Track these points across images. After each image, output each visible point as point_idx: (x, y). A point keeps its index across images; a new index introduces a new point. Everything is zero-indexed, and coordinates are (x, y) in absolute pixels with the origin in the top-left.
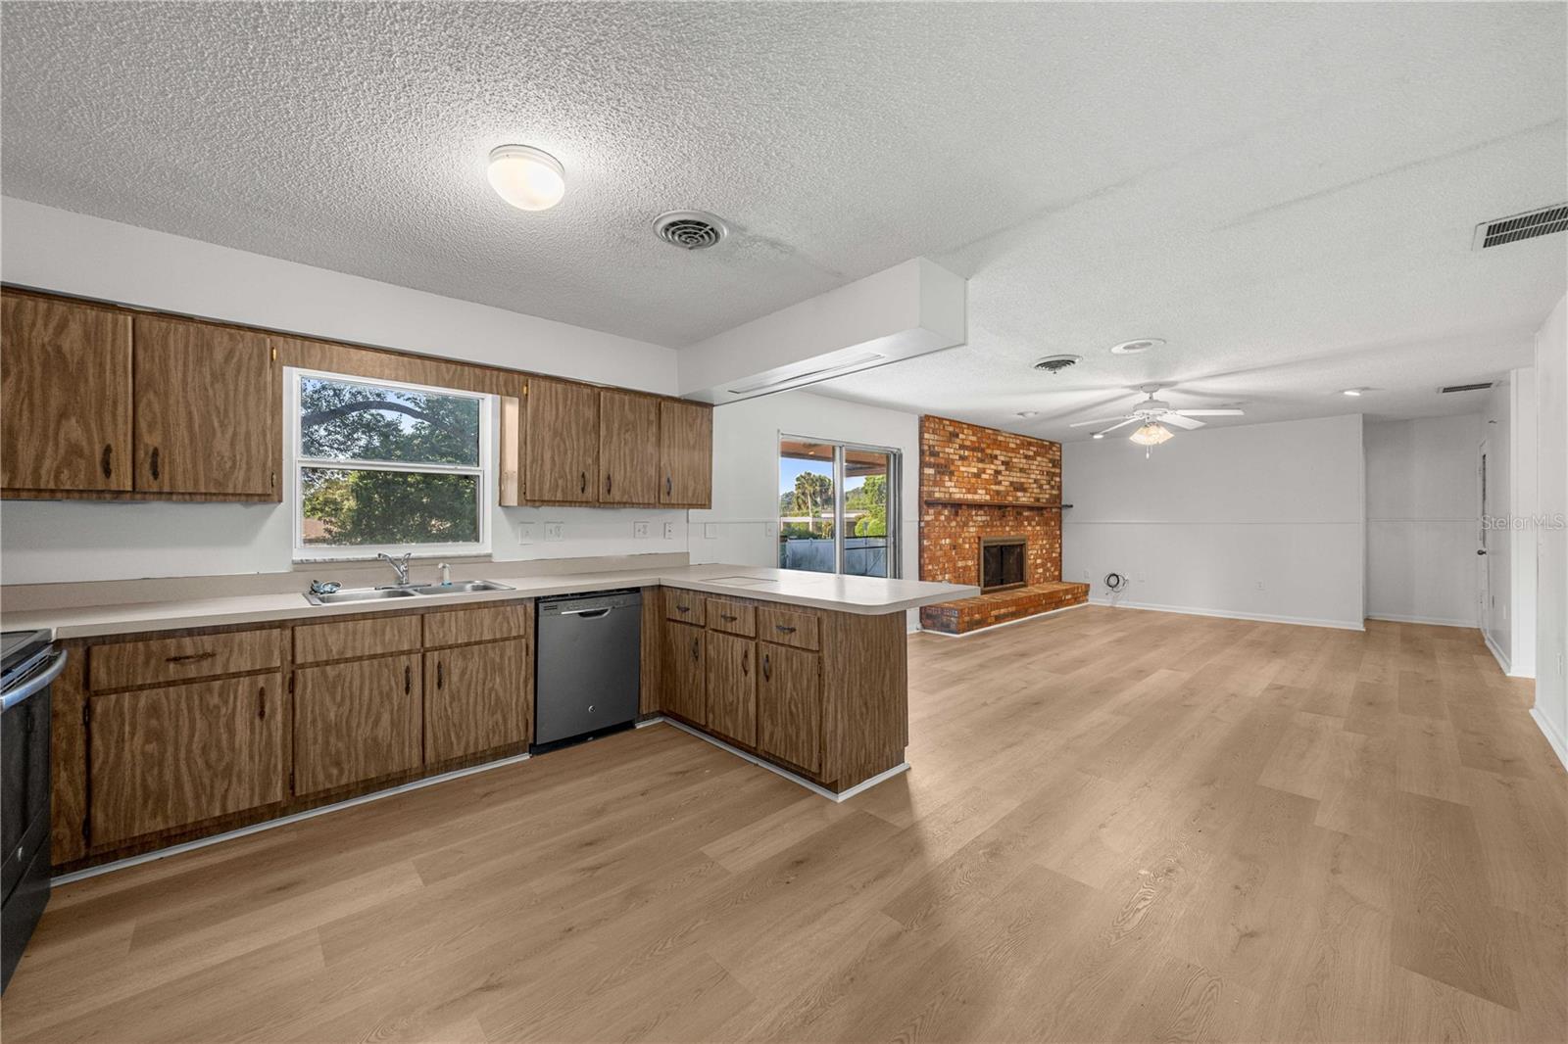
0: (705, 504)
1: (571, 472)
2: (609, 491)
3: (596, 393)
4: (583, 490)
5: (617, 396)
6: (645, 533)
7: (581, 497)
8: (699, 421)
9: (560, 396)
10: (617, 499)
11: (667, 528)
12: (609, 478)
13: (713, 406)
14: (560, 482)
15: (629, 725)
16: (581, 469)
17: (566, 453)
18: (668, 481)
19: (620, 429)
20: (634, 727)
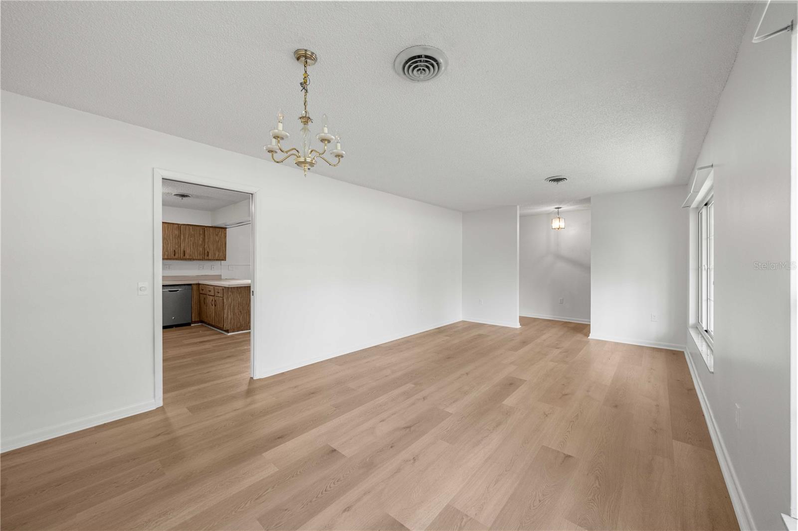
0: (224, 259)
1: (170, 249)
2: (184, 255)
3: (179, 226)
4: (175, 255)
5: (187, 227)
6: (203, 268)
7: (174, 257)
8: (220, 233)
9: (166, 228)
10: (188, 257)
11: (213, 267)
12: (184, 251)
13: (226, 228)
14: (166, 253)
15: (189, 324)
16: (174, 249)
17: (168, 244)
18: (208, 252)
19: (188, 237)
20: (190, 325)
